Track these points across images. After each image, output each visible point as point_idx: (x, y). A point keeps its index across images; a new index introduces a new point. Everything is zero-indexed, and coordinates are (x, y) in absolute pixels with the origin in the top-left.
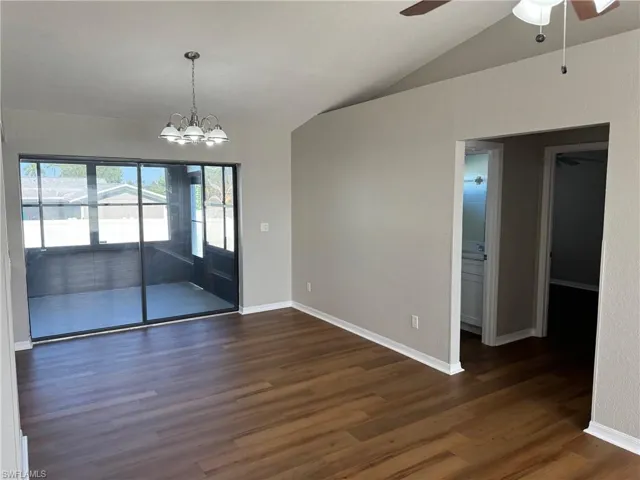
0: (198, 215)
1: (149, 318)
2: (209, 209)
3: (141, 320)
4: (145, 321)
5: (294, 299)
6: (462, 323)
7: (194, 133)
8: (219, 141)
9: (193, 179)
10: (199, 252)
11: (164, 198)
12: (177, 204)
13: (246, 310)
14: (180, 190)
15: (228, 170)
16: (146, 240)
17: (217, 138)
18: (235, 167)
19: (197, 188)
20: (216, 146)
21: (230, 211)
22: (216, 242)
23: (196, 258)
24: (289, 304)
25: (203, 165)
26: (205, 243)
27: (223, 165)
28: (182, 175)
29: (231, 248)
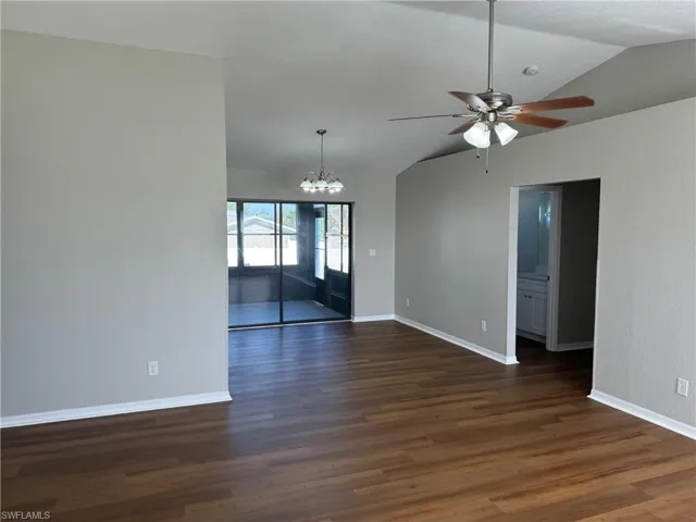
0: (321, 245)
1: (285, 320)
2: (330, 238)
3: (278, 321)
4: (282, 322)
5: (396, 313)
6: (518, 330)
7: (322, 185)
8: (338, 190)
9: (318, 214)
10: (320, 275)
11: (295, 231)
12: (304, 234)
13: (356, 319)
14: (307, 223)
15: (346, 207)
16: (284, 264)
17: (337, 188)
18: (350, 205)
19: (320, 221)
20: (335, 193)
21: (346, 241)
22: (334, 266)
23: (319, 280)
24: (392, 317)
25: (326, 203)
26: (326, 267)
27: (342, 204)
28: (309, 211)
29: (346, 270)
